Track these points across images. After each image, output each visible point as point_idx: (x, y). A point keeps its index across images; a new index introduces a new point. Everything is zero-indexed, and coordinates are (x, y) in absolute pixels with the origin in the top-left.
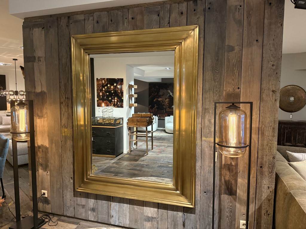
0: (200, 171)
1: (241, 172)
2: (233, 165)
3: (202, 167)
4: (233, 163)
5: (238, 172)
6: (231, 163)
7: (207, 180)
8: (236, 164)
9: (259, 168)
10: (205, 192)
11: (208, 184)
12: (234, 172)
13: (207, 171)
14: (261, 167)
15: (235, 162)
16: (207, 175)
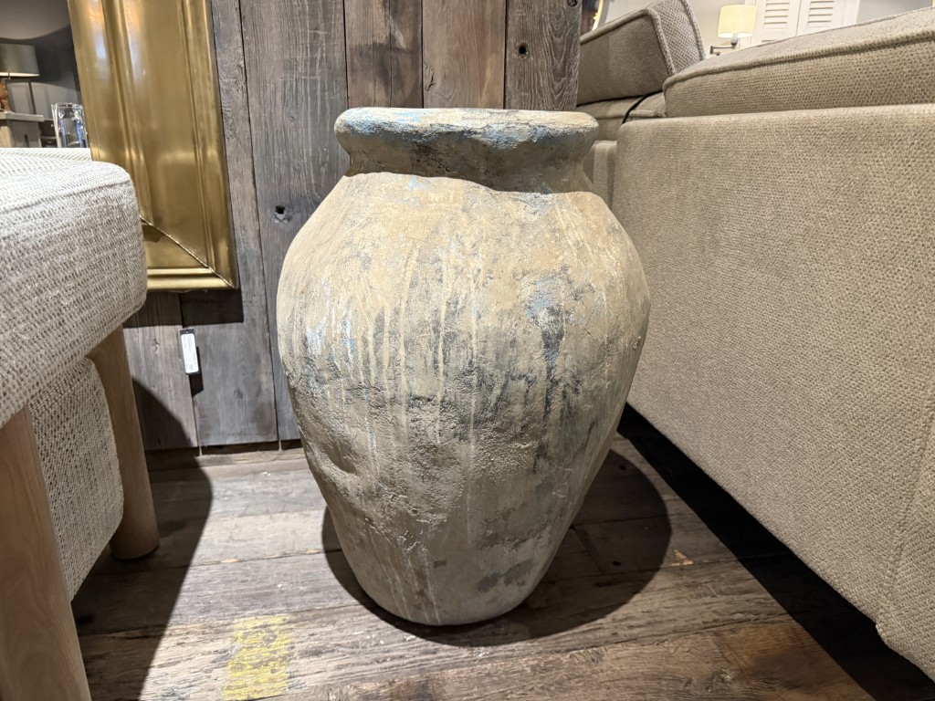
0: (239, 97)
1: (438, 82)
2: (398, 50)
3: (252, 75)
4: (402, 41)
5: (427, 82)
6: (392, 38)
7: (285, 145)
8: (415, 39)
9: (514, 54)
10: (280, 210)
11: (288, 164)
12: (409, 83)
13: (279, 95)
14: (522, 50)
15: (409, 32)
16: (279, 113)
